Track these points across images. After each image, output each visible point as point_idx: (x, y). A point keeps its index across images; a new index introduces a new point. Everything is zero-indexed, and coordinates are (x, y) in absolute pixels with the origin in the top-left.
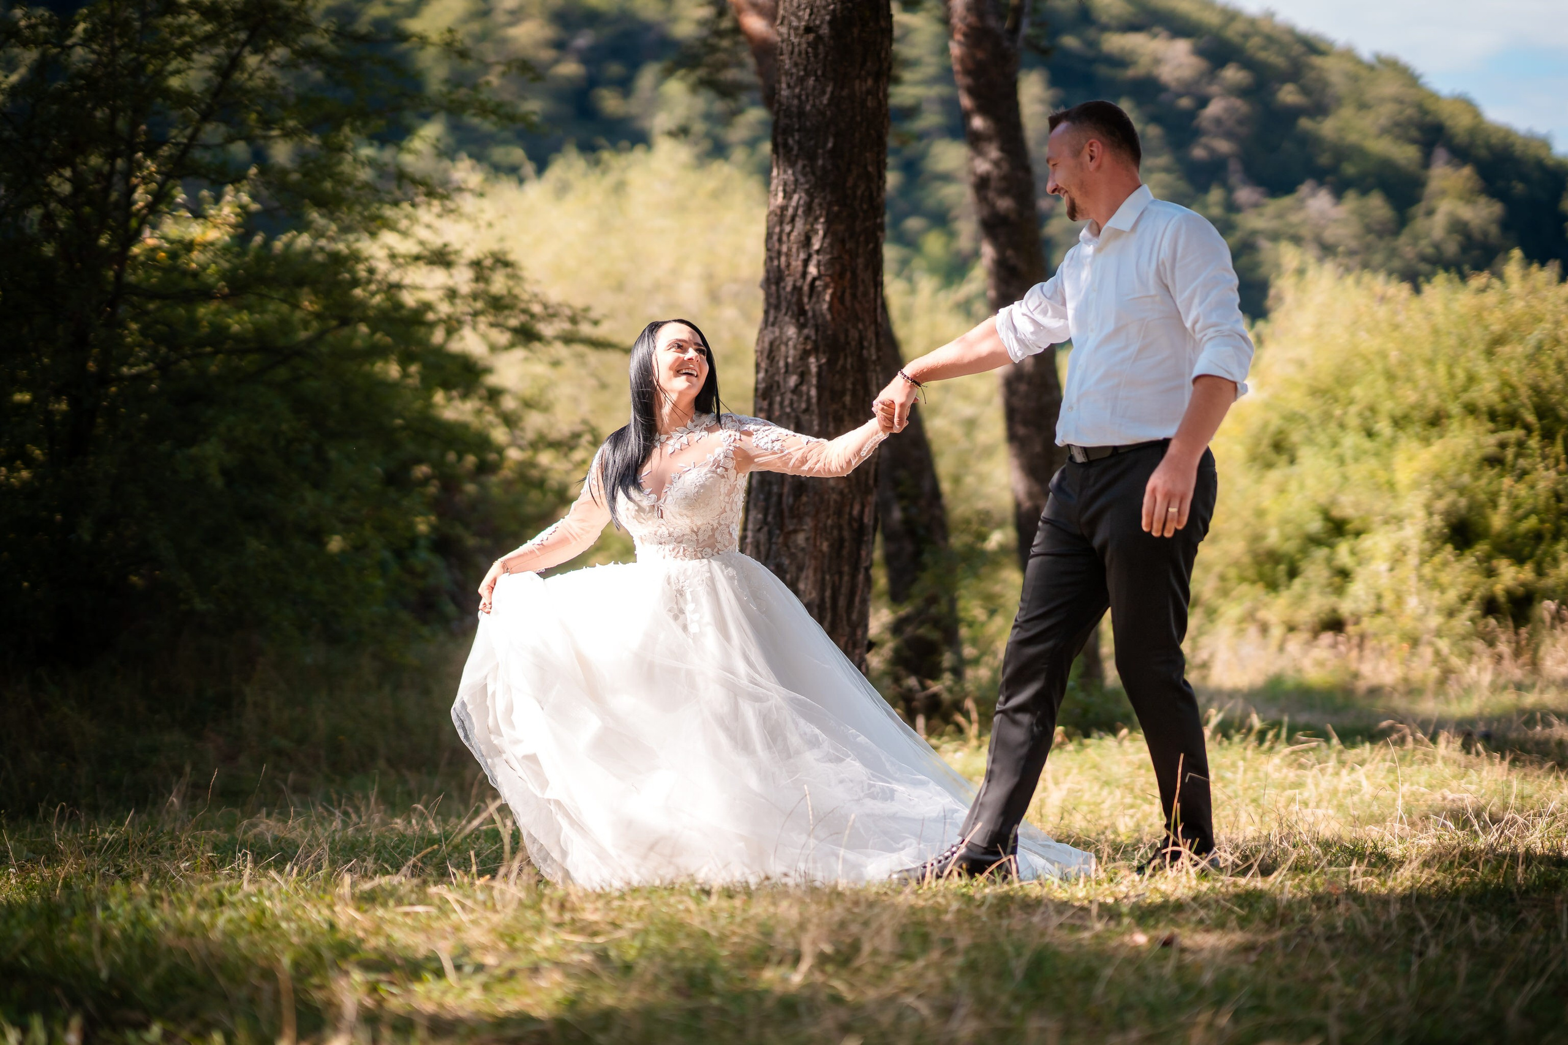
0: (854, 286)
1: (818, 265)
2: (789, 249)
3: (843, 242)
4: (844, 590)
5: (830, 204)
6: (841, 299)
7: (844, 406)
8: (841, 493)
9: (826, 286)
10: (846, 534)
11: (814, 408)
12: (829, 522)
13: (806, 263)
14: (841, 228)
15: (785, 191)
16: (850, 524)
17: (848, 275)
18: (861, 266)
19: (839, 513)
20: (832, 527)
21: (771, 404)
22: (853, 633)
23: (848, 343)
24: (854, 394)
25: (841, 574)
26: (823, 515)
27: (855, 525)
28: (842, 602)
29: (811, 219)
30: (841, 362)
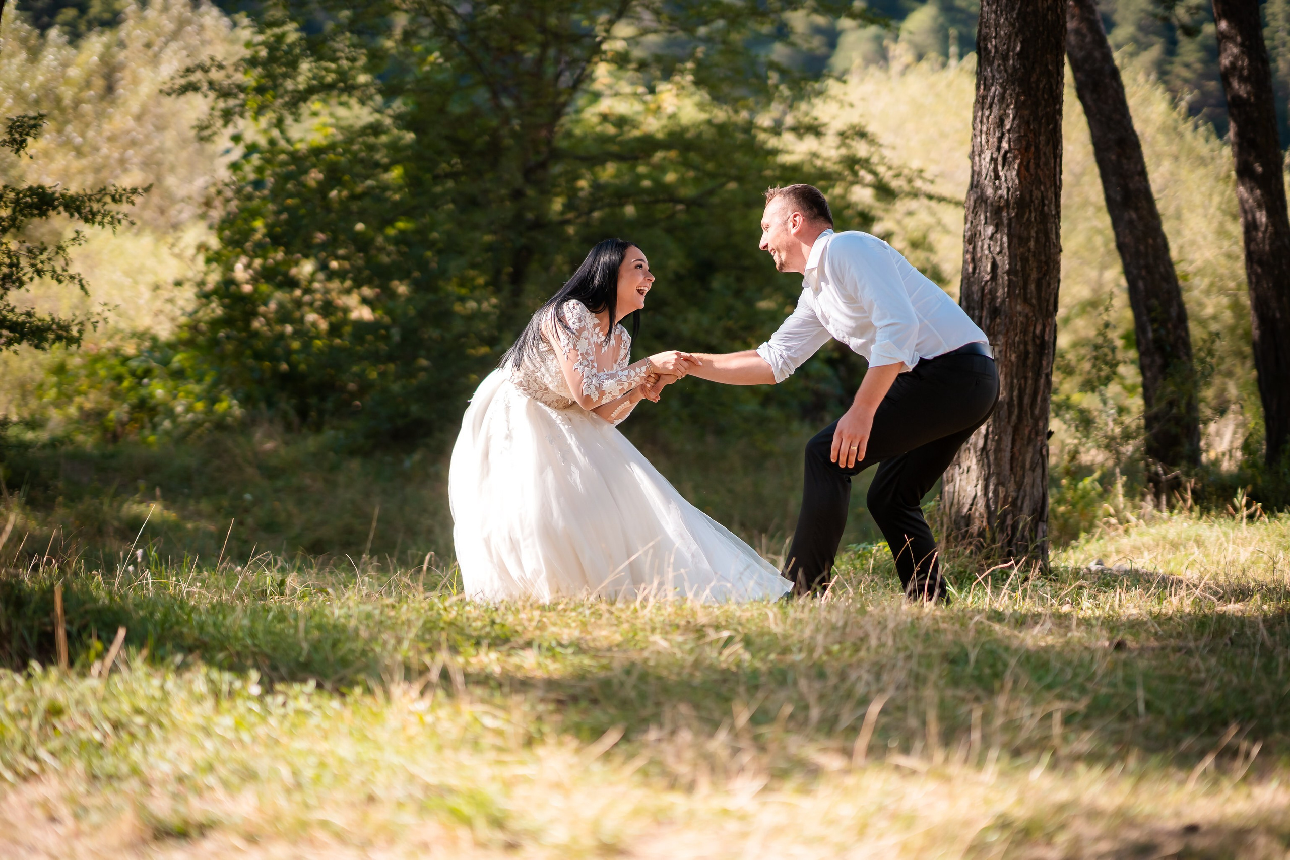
0: (1037, 157)
1: (1009, 142)
2: (988, 129)
3: (1028, 123)
4: (1028, 391)
5: (1018, 95)
6: (1027, 169)
7: (1029, 250)
8: (1027, 316)
9: (1015, 158)
10: (1030, 348)
11: (1006, 251)
12: (1017, 338)
13: (1000, 140)
14: (1026, 112)
15: (985, 84)
16: (1033, 340)
17: (1033, 149)
18: (1042, 142)
19: (1025, 332)
20: (1019, 343)
21: (974, 248)
22: (1036, 424)
23: (1032, 201)
24: (1037, 241)
25: (1026, 378)
26: (1012, 333)
27: (1038, 341)
28: (1027, 400)
29: (1004, 106)
30: (1026, 216)
